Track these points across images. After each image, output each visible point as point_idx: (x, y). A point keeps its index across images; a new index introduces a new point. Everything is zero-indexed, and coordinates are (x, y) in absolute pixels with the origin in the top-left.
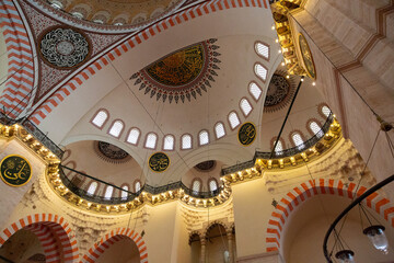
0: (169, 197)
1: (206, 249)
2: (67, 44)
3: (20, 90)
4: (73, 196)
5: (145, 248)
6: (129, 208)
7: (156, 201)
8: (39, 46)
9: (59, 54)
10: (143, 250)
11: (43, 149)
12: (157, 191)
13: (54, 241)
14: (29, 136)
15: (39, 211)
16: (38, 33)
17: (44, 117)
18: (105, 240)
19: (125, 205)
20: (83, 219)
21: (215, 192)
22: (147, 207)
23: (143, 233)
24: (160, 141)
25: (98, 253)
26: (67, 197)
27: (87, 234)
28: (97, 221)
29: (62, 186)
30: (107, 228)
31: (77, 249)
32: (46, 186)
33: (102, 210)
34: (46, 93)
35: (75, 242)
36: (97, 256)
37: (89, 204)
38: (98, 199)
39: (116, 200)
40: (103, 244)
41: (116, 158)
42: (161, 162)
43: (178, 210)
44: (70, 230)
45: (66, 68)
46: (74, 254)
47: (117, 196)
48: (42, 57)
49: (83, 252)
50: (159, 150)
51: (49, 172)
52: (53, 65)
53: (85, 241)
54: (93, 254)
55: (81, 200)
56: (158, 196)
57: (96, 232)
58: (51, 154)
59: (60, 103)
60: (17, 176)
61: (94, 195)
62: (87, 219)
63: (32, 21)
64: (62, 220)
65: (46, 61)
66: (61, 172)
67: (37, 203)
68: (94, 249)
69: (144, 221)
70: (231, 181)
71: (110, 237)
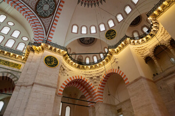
0: (123, 46)
1: (158, 60)
2: (46, 5)
3: (39, 32)
4: (81, 66)
5: (123, 73)
6: (107, 61)
7: (118, 51)
8: (37, 13)
9: (45, 12)
10: (122, 74)
11: (57, 49)
12: (116, 46)
13: (84, 87)
14: (49, 46)
15: (70, 76)
16: (34, 8)
17: (52, 38)
18: (103, 79)
19: (104, 61)
20: (90, 74)
21: (148, 31)
22: (115, 56)
23: (119, 68)
24: (106, 25)
25: (103, 85)
26: (78, 67)
27: (95, 79)
28: (96, 72)
29: (74, 63)
30: (102, 74)
31: (94, 87)
32: (68, 66)
33: (96, 67)
34: (48, 29)
35: (92, 84)
36: (104, 87)
37: (89, 67)
38: (92, 63)
39: (100, 61)
40: (103, 81)
41: (91, 43)
42: (112, 34)
43: (132, 50)
44: (87, 80)
45: (51, 15)
46: (94, 89)
47: (99, 59)
48: (40, 16)
49: (97, 87)
50: (108, 29)
51: (66, 59)
52: (46, 17)
53: (95, 82)
54: (101, 86)
55: (85, 66)
56: (118, 48)
57: (98, 77)
58: (62, 51)
59: (55, 30)
60: (53, 63)
61: (90, 63)
62: (92, 73)
63: (29, 4)
64: (81, 77)
65: (42, 17)
66: (70, 57)
67: (68, 73)
68: (101, 84)
69: (116, 62)
70: (155, 16)
71: (105, 76)
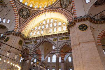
3: (68, 16)
11: (83, 19)
14: (77, 20)
16: (60, 7)
26: (104, 22)
34: (72, 11)
45: (69, 3)
48: (65, 8)
51: (91, 22)
52: (67, 6)
59: (76, 9)
63: (58, 6)
67: (98, 30)
